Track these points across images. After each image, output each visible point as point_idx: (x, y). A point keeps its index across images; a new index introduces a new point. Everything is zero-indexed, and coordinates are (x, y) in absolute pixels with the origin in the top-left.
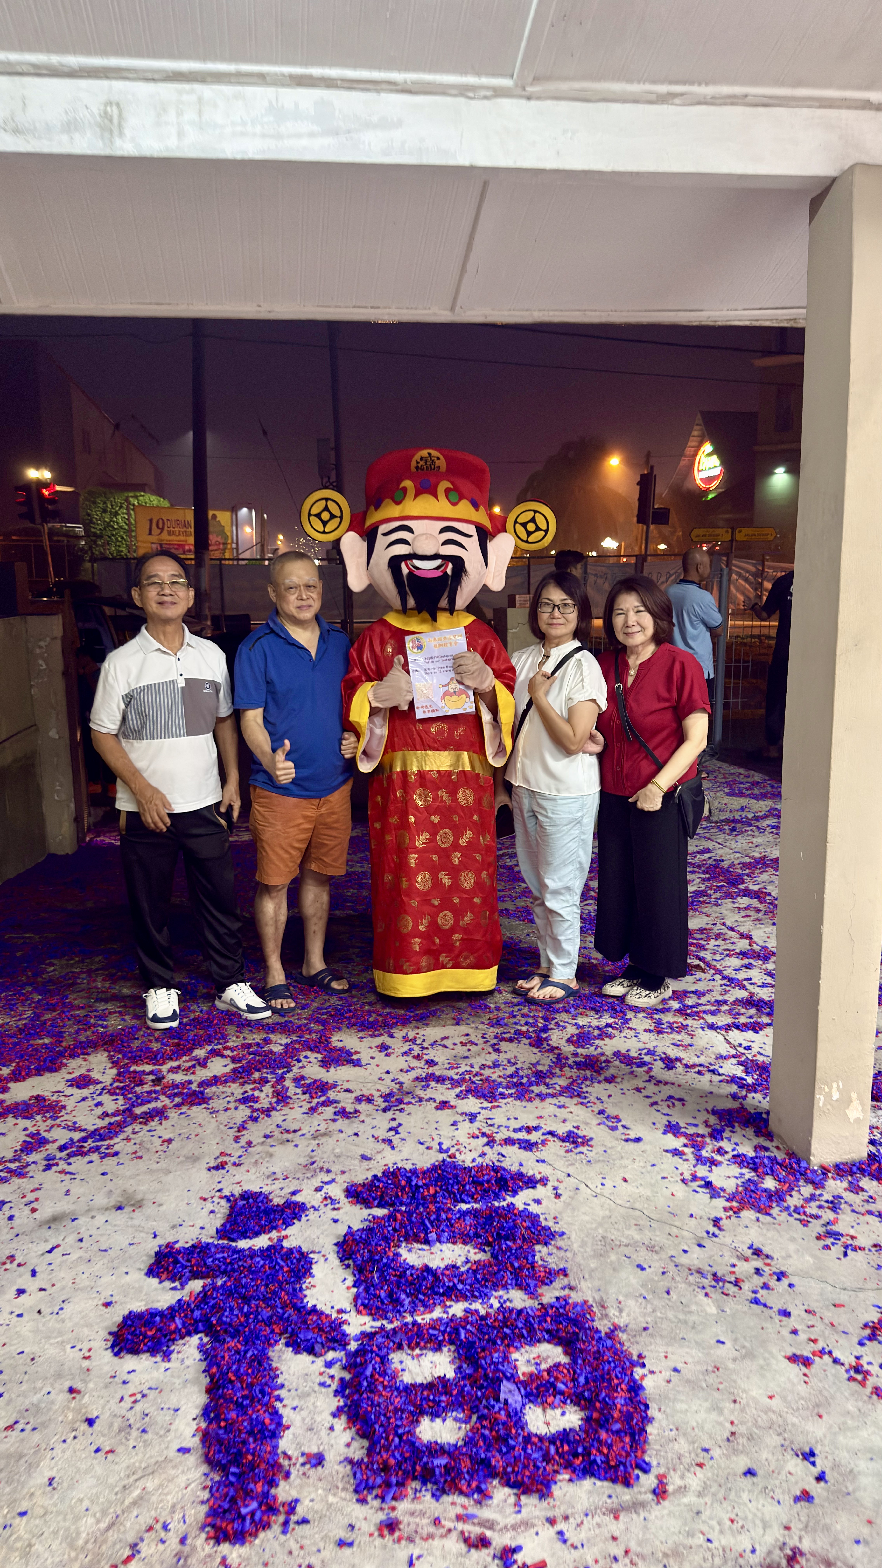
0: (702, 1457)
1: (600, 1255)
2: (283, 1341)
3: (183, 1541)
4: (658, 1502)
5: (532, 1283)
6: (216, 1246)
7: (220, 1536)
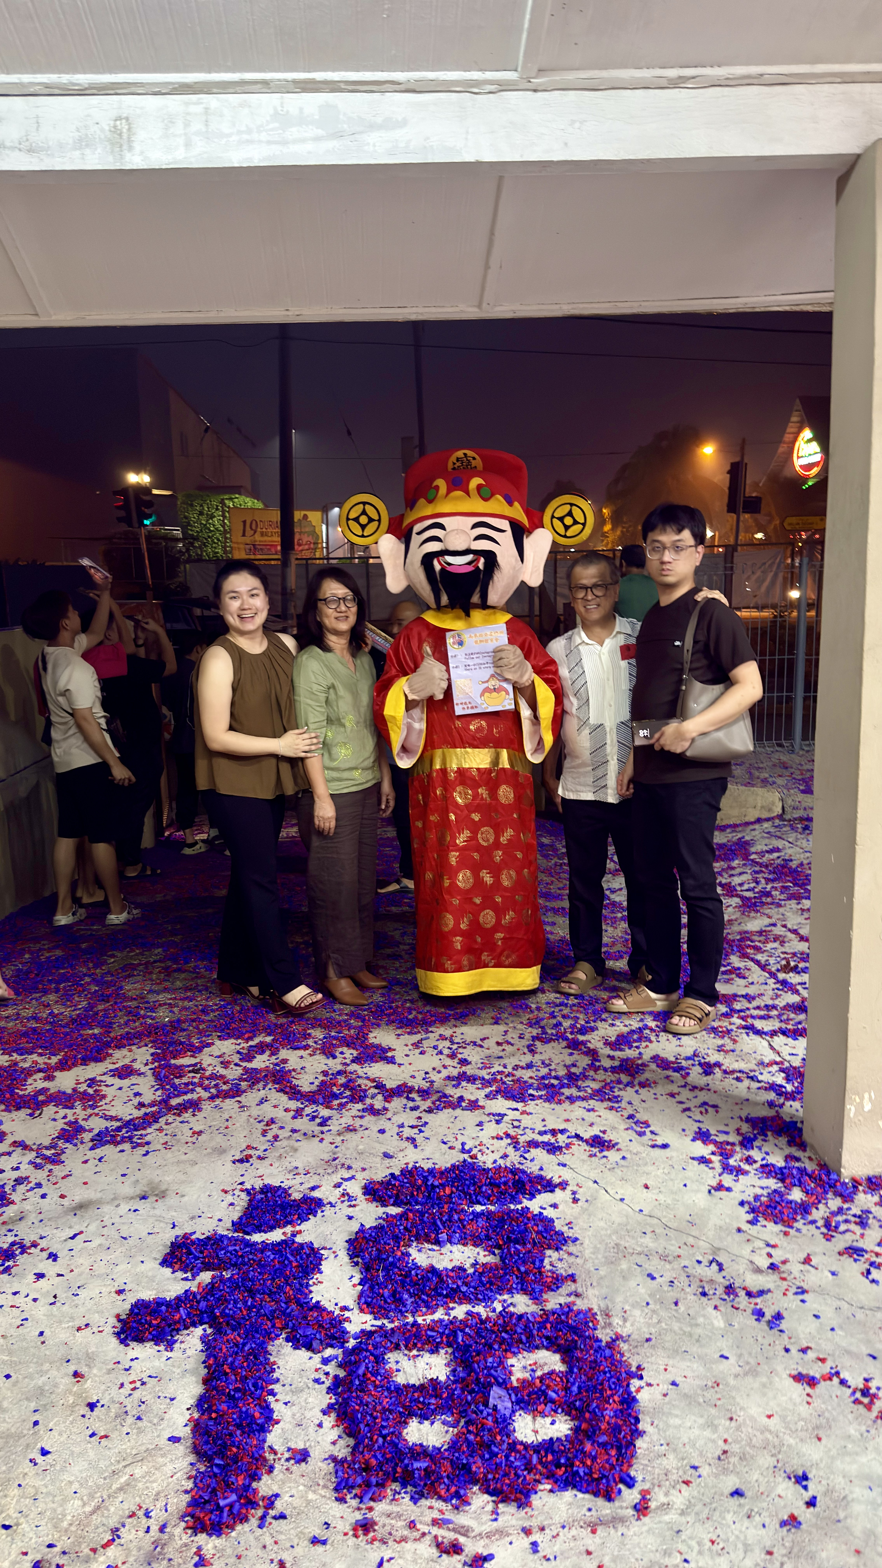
0: (690, 1474)
1: (611, 1262)
2: (284, 1336)
3: (162, 1529)
4: (639, 1519)
5: (537, 1288)
6: (229, 1239)
7: (198, 1526)
